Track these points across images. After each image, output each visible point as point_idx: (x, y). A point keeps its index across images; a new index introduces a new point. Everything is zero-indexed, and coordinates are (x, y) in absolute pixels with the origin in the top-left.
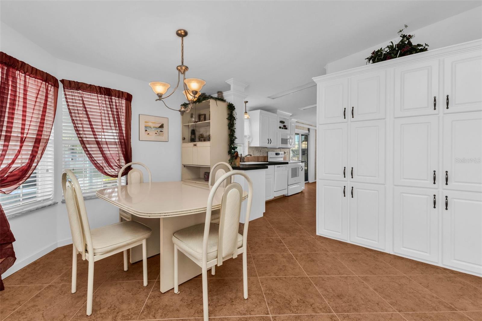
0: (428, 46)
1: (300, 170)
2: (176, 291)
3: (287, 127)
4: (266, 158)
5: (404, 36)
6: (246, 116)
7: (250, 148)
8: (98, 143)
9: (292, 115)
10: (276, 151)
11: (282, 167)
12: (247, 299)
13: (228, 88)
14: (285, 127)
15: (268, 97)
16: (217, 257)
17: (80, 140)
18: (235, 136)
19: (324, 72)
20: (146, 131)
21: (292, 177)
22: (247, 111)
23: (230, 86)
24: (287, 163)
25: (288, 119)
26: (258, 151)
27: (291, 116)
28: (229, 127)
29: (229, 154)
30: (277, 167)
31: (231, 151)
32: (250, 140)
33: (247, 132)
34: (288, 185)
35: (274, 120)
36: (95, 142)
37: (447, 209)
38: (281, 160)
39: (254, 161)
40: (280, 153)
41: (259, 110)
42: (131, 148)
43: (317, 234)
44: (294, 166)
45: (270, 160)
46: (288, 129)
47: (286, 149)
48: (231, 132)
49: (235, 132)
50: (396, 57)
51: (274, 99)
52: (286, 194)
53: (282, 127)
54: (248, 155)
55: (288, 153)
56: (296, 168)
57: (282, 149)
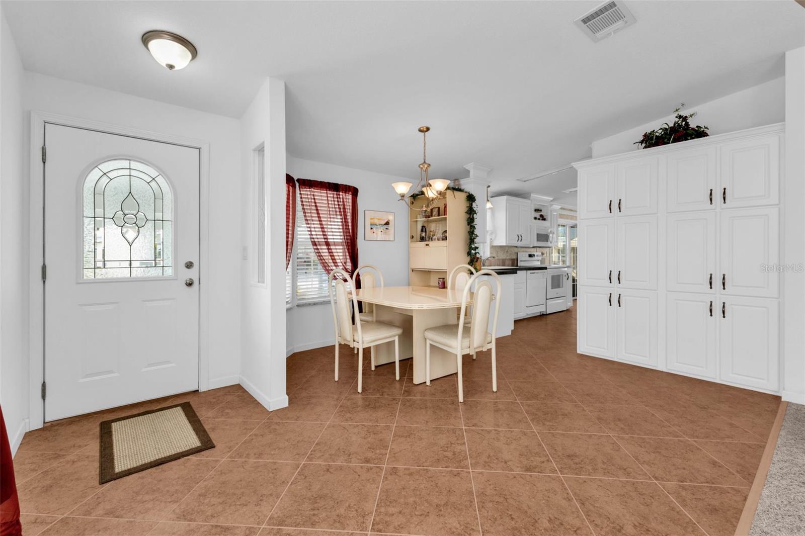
0: (708, 129)
1: (565, 278)
2: (428, 383)
3: (545, 217)
4: (515, 262)
5: (680, 117)
6: (489, 205)
7: (492, 247)
8: (327, 244)
9: (553, 199)
10: (530, 252)
11: (537, 273)
12: (496, 392)
13: (467, 173)
14: (543, 218)
15: (518, 180)
16: (469, 347)
17: (312, 242)
18: (475, 233)
19: (588, 156)
20: (372, 229)
21: (552, 288)
22: (489, 199)
23: (469, 171)
24: (545, 268)
25: (547, 206)
26: (504, 253)
27: (552, 201)
28: (468, 223)
29: (468, 256)
30: (531, 273)
31: (471, 251)
32: (493, 237)
33: (489, 226)
34: (547, 299)
35: (526, 208)
36: (324, 243)
37: (724, 317)
38: (538, 264)
39: (498, 265)
40: (536, 254)
41: (505, 197)
42: (357, 250)
43: (578, 352)
44: (556, 273)
45: (521, 264)
46: (547, 221)
47: (544, 249)
48: (471, 228)
49: (475, 229)
50: (669, 143)
51: (526, 182)
52: (543, 312)
53: (538, 217)
54: (490, 257)
55: (548, 255)
56: (559, 276)
57: (538, 249)
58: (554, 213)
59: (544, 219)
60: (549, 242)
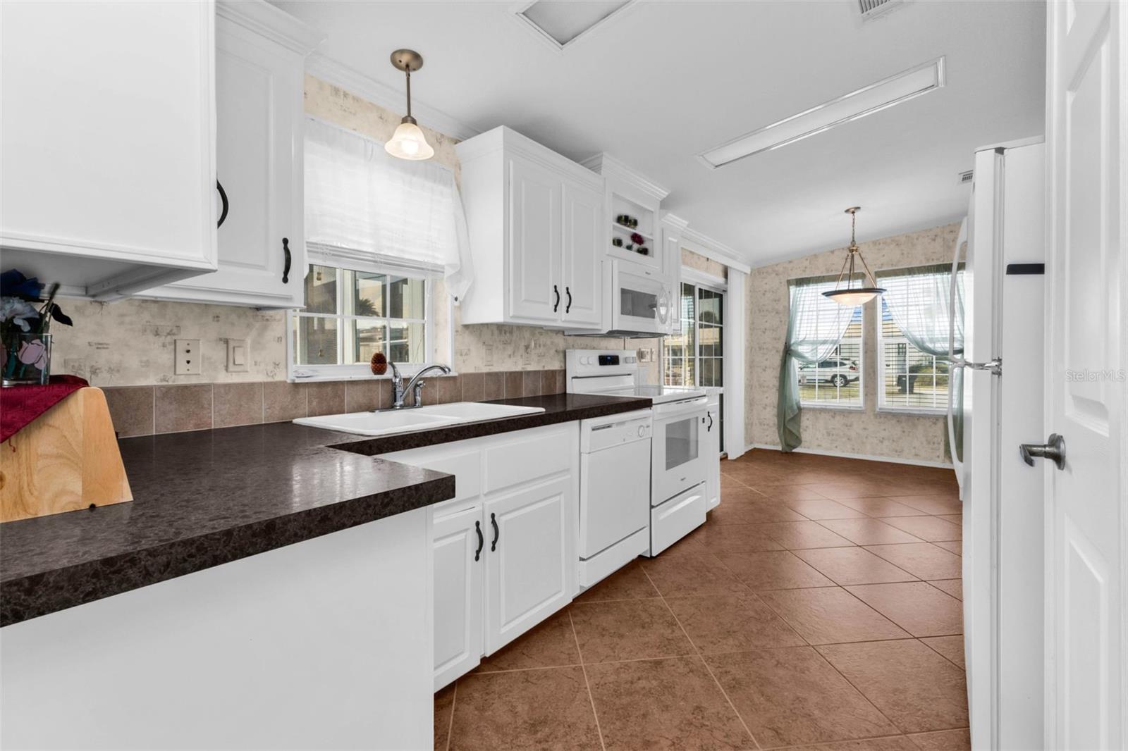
1: (703, 428)
3: (646, 244)
7: (467, 331)
10: (603, 347)
11: (620, 424)
14: (639, 246)
21: (667, 467)
24: (648, 404)
25: (651, 213)
32: (461, 292)
34: (652, 507)
38: (629, 389)
40: (621, 354)
44: (675, 415)
45: (573, 387)
46: (652, 257)
47: (645, 340)
53: (626, 240)
55: (655, 357)
56: (685, 425)
57: (628, 340)
58: (670, 239)
59: (644, 252)
60: (657, 319)
